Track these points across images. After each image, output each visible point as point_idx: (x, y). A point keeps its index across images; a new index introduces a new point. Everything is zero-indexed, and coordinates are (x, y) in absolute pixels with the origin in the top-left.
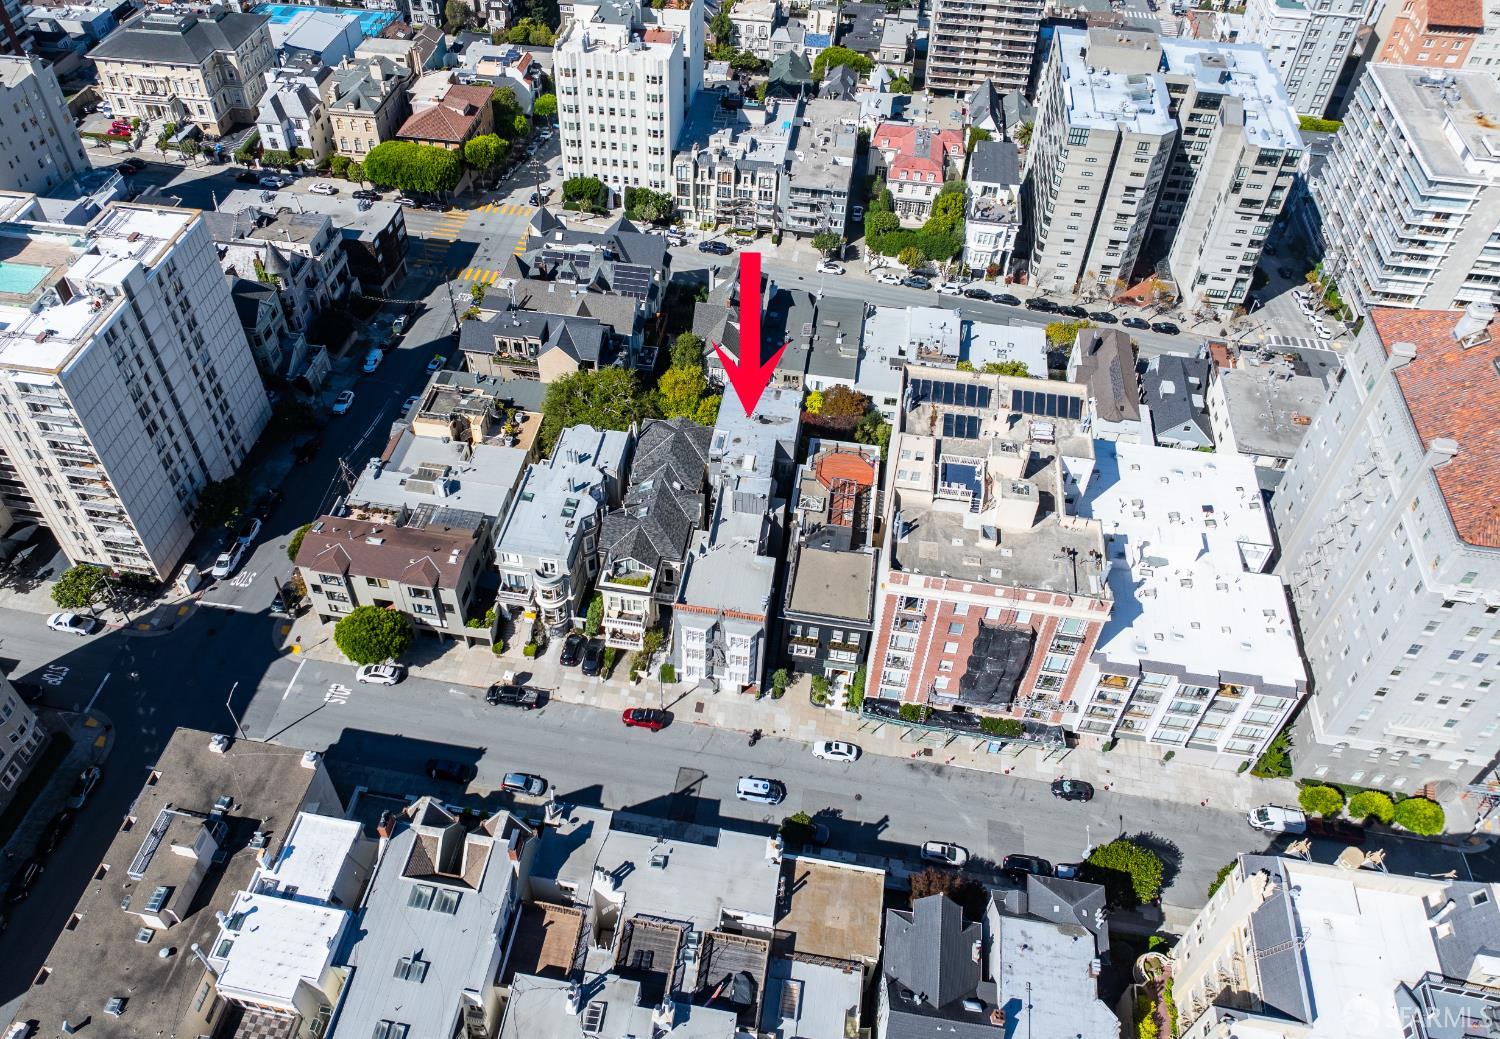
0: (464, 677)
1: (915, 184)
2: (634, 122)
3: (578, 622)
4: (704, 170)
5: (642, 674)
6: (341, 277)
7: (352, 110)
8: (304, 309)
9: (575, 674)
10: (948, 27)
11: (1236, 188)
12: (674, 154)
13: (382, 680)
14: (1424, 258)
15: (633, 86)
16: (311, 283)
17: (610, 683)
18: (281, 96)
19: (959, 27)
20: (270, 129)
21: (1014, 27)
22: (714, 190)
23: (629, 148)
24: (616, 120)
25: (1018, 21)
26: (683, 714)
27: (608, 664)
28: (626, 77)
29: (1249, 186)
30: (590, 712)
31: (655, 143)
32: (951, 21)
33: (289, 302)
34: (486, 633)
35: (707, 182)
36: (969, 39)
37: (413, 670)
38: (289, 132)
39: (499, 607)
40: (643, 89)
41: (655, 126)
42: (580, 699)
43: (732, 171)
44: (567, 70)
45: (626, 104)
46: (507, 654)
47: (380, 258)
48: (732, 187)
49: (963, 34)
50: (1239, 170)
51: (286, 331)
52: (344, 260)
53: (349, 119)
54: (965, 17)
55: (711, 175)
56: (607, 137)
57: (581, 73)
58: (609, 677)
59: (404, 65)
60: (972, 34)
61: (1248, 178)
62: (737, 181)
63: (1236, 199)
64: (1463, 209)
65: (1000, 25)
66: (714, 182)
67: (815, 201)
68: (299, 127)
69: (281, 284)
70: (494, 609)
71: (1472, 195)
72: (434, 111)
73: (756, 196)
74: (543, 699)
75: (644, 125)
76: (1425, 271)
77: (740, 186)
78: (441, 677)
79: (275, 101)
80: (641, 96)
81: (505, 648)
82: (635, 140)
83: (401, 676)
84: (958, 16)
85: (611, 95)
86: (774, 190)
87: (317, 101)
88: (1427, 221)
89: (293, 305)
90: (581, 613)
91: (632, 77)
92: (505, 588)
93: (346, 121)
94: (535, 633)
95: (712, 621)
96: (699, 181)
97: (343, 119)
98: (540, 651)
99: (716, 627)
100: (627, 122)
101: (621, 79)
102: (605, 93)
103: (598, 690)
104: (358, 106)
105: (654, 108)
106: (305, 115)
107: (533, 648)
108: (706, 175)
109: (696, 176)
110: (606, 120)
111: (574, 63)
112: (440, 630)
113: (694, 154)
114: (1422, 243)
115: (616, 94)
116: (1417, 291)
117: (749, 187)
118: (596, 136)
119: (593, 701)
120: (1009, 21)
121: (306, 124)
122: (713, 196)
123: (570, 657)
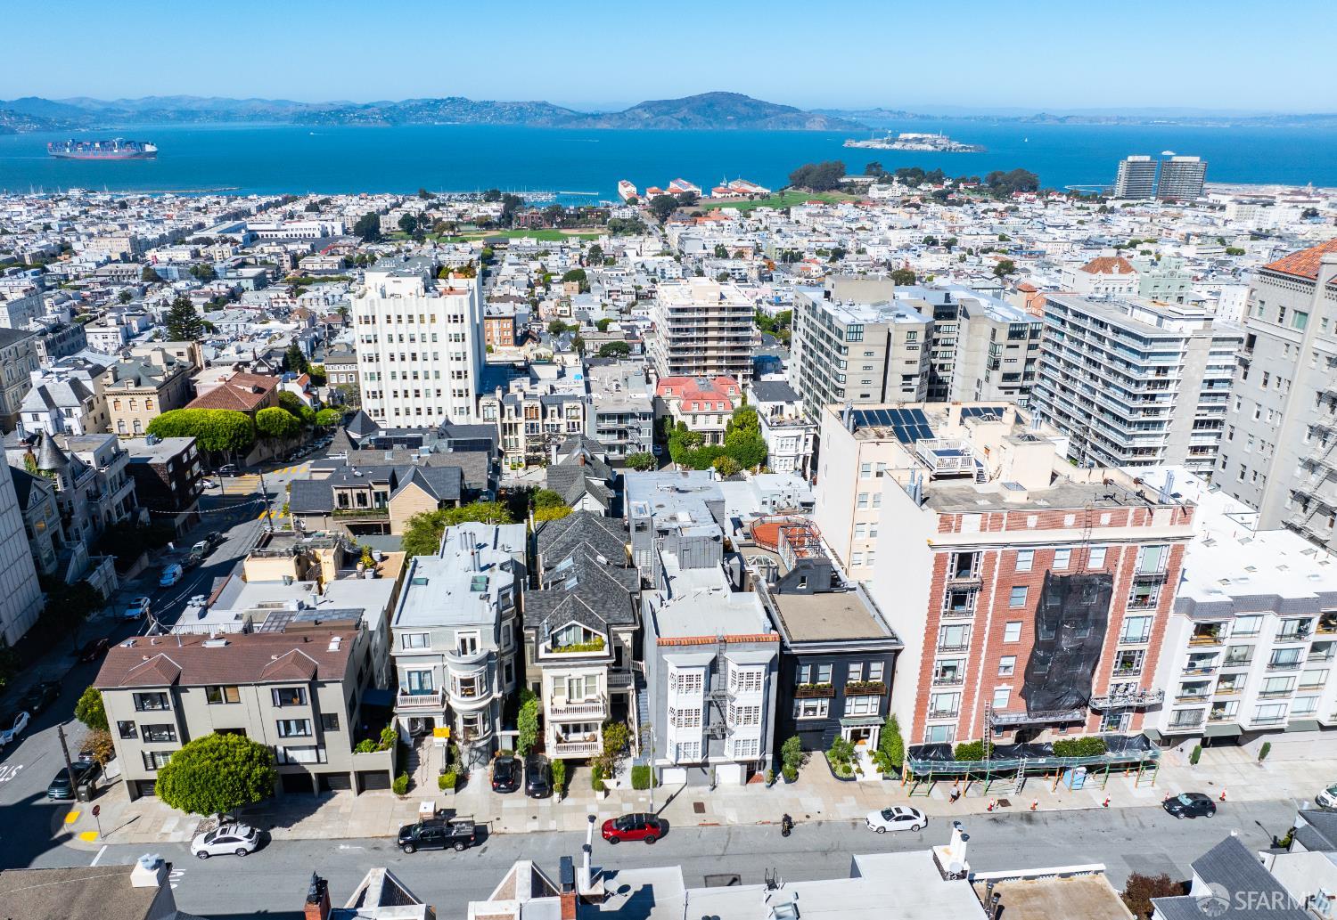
0: (356, 828)
1: (707, 415)
2: (437, 366)
3: (505, 738)
4: (510, 407)
5: (610, 784)
6: (127, 502)
7: (132, 387)
8: (85, 525)
9: (518, 800)
10: (678, 350)
11: (995, 365)
12: (478, 397)
13: (232, 847)
14: (1157, 410)
15: (435, 328)
16: (93, 497)
17: (568, 801)
18: (49, 387)
19: (687, 349)
20: (36, 418)
21: (734, 344)
22: (521, 429)
23: (433, 393)
24: (419, 366)
25: (736, 339)
26: (680, 818)
27: (559, 780)
28: (427, 319)
29: (1007, 360)
30: (553, 838)
31: (459, 384)
32: (682, 344)
33: (66, 507)
34: (382, 759)
35: (514, 420)
36: (698, 359)
37: (277, 833)
38: (58, 421)
39: (398, 724)
40: (445, 329)
41: (458, 366)
42: (535, 826)
43: (539, 404)
44: (366, 317)
45: (429, 348)
46: (413, 793)
47: (174, 485)
48: (540, 421)
49: (693, 354)
50: (993, 351)
51: (62, 539)
52: (131, 486)
53: (128, 398)
54: (692, 339)
55: (517, 413)
56: (410, 385)
57: (381, 319)
58: (564, 795)
59: (185, 359)
60: (700, 354)
61: (1004, 353)
62: (544, 416)
63: (996, 376)
64: (1178, 361)
65: (722, 344)
66: (522, 419)
67: (623, 426)
68: (70, 414)
69: (59, 483)
70: (393, 726)
71: (1181, 347)
72: (221, 388)
73: (563, 429)
74: (479, 835)
75: (447, 366)
76: (1160, 423)
77: (547, 421)
78: (322, 835)
79: (43, 391)
80: (442, 338)
81: (410, 786)
82: (438, 384)
83: (262, 842)
84: (686, 340)
85: (413, 340)
86: (581, 420)
87: (90, 393)
88: (1151, 375)
89: (72, 511)
90: (510, 723)
91: (433, 319)
92: (404, 693)
93: (124, 400)
94: (450, 758)
95: (706, 657)
96: (506, 420)
97: (120, 398)
98: (461, 782)
99: (713, 667)
100: (430, 366)
101: (422, 321)
102: (406, 339)
103: (554, 813)
104: (138, 383)
105: (457, 348)
106: (77, 402)
107: (450, 778)
108: (512, 413)
109: (502, 415)
110: (409, 366)
111: (373, 308)
112: (313, 771)
113: (499, 393)
114: (1153, 397)
115: (418, 338)
116: (1159, 442)
117: (557, 420)
118: (399, 385)
119: (552, 825)
120: (729, 339)
121: (78, 411)
122: (521, 434)
123: (505, 779)
